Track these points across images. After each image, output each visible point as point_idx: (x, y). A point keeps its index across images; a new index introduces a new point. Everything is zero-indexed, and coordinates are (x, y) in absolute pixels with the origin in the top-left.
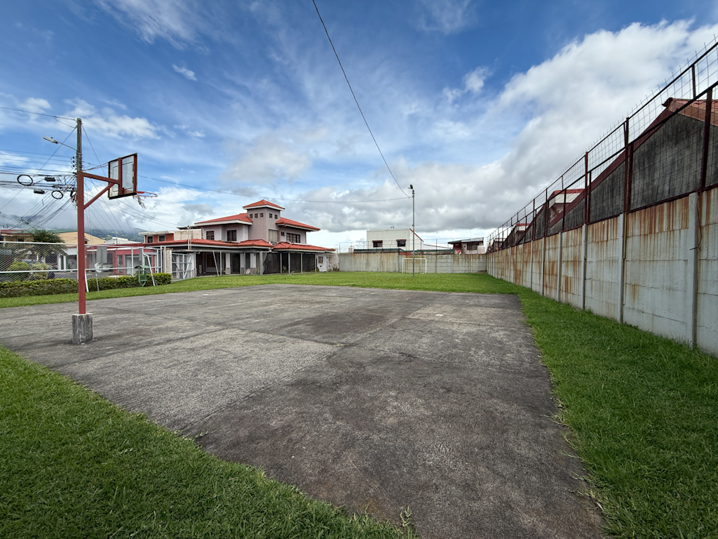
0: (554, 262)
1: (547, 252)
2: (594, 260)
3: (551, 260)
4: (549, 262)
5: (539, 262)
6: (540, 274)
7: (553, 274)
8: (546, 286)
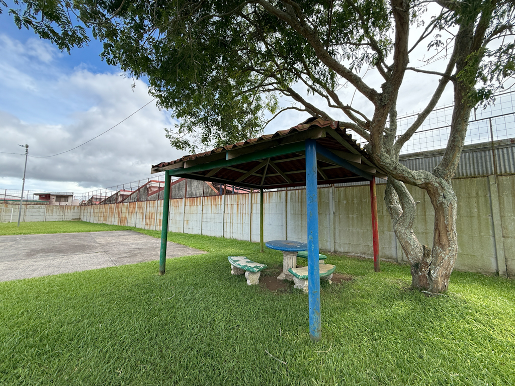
0: (152, 213)
1: (148, 208)
2: (173, 212)
3: (151, 212)
4: (149, 213)
5: (142, 213)
6: (143, 219)
7: (151, 218)
8: (147, 225)
